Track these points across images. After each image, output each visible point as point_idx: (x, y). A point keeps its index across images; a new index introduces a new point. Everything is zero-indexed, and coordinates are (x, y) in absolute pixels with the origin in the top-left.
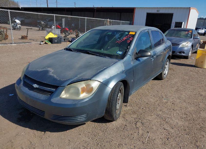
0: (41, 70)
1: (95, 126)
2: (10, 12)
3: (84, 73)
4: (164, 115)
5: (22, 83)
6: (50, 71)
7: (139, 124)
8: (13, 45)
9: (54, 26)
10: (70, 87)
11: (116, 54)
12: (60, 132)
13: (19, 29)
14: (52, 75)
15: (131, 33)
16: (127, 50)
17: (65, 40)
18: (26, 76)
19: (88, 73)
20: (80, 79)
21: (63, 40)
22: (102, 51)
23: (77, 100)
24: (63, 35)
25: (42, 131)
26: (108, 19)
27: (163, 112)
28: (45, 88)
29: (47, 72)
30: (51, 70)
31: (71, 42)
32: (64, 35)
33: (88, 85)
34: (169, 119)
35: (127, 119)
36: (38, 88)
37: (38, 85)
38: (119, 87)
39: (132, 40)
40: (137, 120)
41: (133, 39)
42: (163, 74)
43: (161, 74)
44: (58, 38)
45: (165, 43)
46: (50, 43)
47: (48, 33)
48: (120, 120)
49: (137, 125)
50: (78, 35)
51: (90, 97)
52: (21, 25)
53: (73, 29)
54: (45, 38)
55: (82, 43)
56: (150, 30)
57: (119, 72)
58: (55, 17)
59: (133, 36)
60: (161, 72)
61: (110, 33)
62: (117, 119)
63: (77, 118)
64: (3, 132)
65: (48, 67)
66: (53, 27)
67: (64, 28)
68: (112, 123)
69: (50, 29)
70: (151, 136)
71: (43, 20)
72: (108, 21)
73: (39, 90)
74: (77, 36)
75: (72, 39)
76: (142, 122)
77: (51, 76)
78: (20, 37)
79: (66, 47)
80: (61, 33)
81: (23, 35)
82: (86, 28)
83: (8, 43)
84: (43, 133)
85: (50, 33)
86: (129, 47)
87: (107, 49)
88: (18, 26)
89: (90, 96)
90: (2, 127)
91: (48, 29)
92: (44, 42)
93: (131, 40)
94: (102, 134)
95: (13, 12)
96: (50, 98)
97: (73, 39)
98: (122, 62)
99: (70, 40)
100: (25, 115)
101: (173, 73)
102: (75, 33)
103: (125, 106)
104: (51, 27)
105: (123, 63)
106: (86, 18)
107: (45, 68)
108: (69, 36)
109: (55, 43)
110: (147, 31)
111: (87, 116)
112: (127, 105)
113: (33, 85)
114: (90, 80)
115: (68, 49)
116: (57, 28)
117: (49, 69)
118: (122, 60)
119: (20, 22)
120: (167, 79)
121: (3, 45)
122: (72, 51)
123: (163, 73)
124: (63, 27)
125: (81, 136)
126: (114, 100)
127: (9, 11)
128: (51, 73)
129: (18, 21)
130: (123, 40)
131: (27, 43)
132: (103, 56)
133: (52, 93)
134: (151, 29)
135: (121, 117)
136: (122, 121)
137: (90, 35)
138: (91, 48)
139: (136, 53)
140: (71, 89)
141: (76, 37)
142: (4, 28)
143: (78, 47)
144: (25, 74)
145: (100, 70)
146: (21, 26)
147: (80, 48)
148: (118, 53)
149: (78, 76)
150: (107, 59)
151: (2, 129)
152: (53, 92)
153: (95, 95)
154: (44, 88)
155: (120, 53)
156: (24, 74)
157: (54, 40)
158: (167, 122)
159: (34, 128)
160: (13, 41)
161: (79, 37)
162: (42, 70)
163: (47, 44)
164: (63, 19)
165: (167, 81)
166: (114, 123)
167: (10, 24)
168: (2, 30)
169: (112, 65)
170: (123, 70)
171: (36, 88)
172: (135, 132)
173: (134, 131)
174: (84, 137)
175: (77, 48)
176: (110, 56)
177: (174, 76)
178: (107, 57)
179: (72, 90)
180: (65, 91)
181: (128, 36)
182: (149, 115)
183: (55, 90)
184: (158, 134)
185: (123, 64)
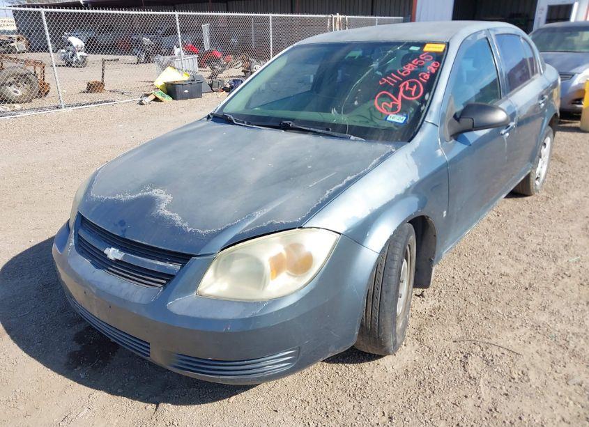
0: (129, 197)
1: (325, 379)
2: (46, 16)
3: (276, 204)
4: (559, 326)
5: (71, 244)
6: (161, 201)
7: (475, 364)
8: (64, 110)
9: (178, 47)
10: (232, 257)
11: (382, 125)
12: (207, 403)
13: (83, 63)
14: (167, 213)
15: (428, 48)
16: (422, 108)
17: (211, 85)
18: (81, 220)
19: (289, 203)
20: (264, 225)
21: (205, 87)
22: (334, 116)
23: (257, 304)
24: (206, 73)
25: (146, 400)
26: (335, 14)
27: (552, 313)
28: (146, 262)
29: (150, 202)
30: (163, 196)
31: (229, 90)
32: (210, 73)
33: (294, 247)
34: (580, 341)
35: (430, 343)
36: (121, 261)
37: (122, 249)
38: (403, 242)
39: (437, 71)
40: (465, 347)
41: (438, 68)
42: (532, 179)
43: (528, 177)
44: (192, 81)
45: (541, 74)
46: (168, 99)
47: (163, 67)
48: (408, 349)
49: (469, 368)
50: (250, 68)
51: (302, 291)
52: (85, 52)
53: (236, 52)
54: (155, 83)
55: (263, 91)
56: (492, 34)
57: (400, 191)
58: (177, 20)
59: (440, 58)
60: (529, 171)
61: (357, 54)
62: (396, 346)
63: (263, 364)
64: (21, 407)
65: (155, 184)
66: (177, 51)
67: (210, 51)
68: (380, 361)
69: (168, 58)
70: (526, 410)
71: (147, 34)
72: (336, 19)
73: (126, 269)
74: (248, 71)
75: (234, 81)
76: (484, 356)
77: (161, 219)
78: (85, 87)
79: (212, 111)
80: (200, 66)
81: (92, 80)
82: (273, 47)
83: (50, 108)
84: (151, 407)
85: (169, 69)
86: (427, 96)
87: (349, 109)
88: (79, 54)
89: (301, 288)
90: (18, 391)
91: (161, 58)
92: (152, 97)
93: (433, 71)
94: (350, 406)
95: (56, 13)
96: (164, 299)
97: (236, 82)
98: (409, 153)
99: (228, 86)
100: (91, 342)
101: (562, 170)
102: (241, 64)
103: (419, 296)
104: (170, 52)
105: (413, 154)
106: (271, 15)
107: (141, 187)
108: (225, 73)
109: (185, 97)
110: (483, 35)
111: (297, 355)
112: (425, 294)
113: (106, 252)
114: (301, 227)
115: (220, 118)
116: (189, 52)
117: (156, 192)
118: (409, 145)
119: (84, 45)
120: (545, 194)
121: (34, 113)
122: (233, 124)
123: (532, 175)
124: (206, 50)
125: (278, 419)
126: (386, 292)
127: (42, 10)
128: (163, 206)
129: (76, 42)
130: (403, 74)
131: (101, 102)
132: (339, 135)
133: (169, 277)
134: (494, 30)
135: (408, 339)
136: (413, 352)
137: (286, 65)
138: (295, 108)
139: (455, 116)
140: (236, 262)
141: (243, 74)
142: (36, 63)
143: (252, 105)
144: (78, 212)
145: (333, 189)
146: (85, 54)
147: (257, 111)
148: (388, 119)
149: (258, 215)
150: (354, 146)
151: (18, 397)
152: (172, 276)
153: (320, 280)
154: (143, 261)
155: (399, 119)
156: (76, 213)
157: (179, 89)
158: (574, 354)
159: (119, 391)
160: (62, 100)
161: (252, 73)
162: (133, 197)
163: (161, 101)
164: (203, 25)
165: (544, 198)
166: (386, 361)
167: (49, 52)
168: (31, 69)
169: (375, 166)
170: (416, 181)
171: (117, 260)
172: (466, 397)
173: (463, 393)
174: (290, 418)
175: (248, 113)
176: (365, 133)
177: (566, 180)
178: (352, 137)
179: (238, 266)
180: (216, 270)
181: (419, 59)
182: (504, 328)
183: (179, 267)
184: (550, 403)
185: (411, 161)
